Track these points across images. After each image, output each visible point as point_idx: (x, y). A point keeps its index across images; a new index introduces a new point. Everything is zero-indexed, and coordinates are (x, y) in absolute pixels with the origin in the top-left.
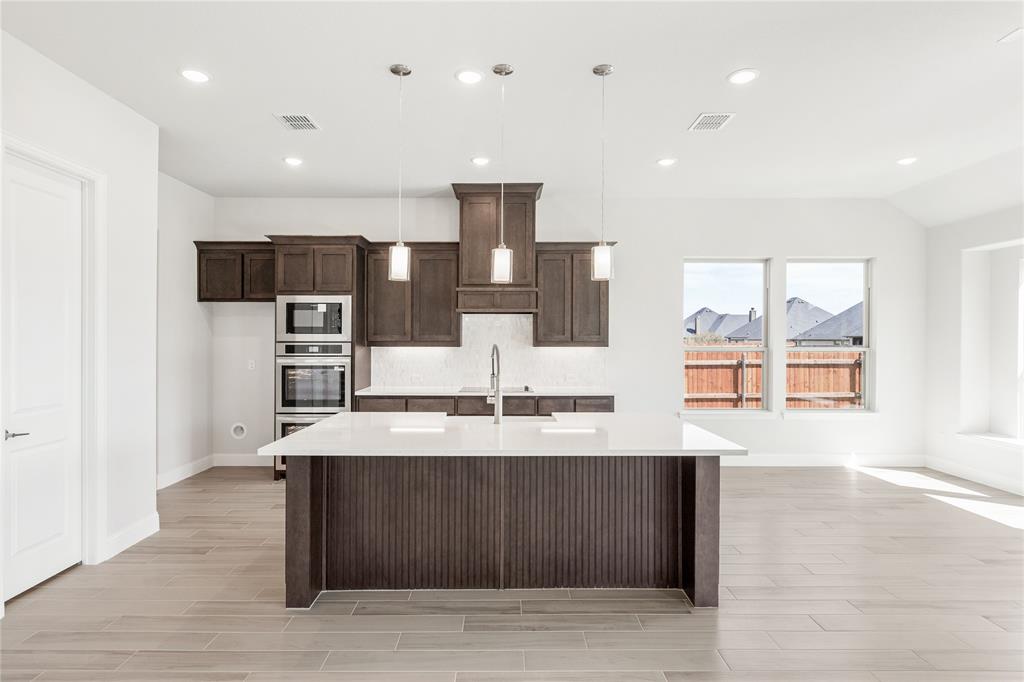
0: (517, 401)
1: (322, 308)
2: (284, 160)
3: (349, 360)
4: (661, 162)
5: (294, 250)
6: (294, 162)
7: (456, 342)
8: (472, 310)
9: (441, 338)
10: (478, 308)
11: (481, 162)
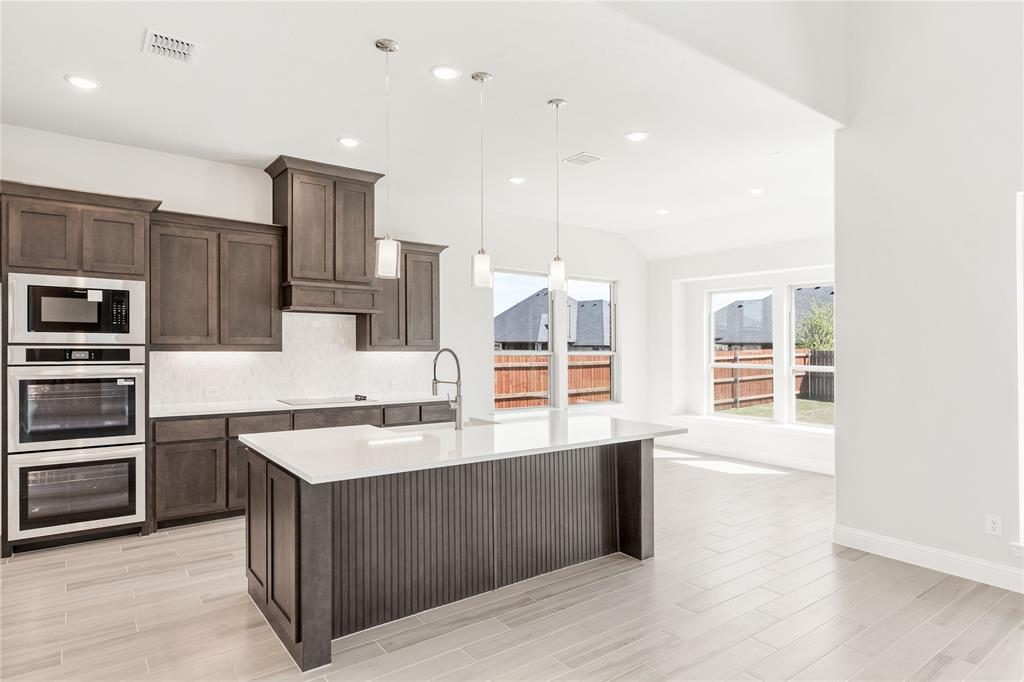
0: (362, 412)
1: (95, 297)
2: (66, 78)
3: (141, 370)
4: (512, 180)
5: (40, 206)
6: (83, 84)
7: (277, 346)
8: (310, 309)
9: (258, 340)
10: (316, 306)
11: (349, 143)
